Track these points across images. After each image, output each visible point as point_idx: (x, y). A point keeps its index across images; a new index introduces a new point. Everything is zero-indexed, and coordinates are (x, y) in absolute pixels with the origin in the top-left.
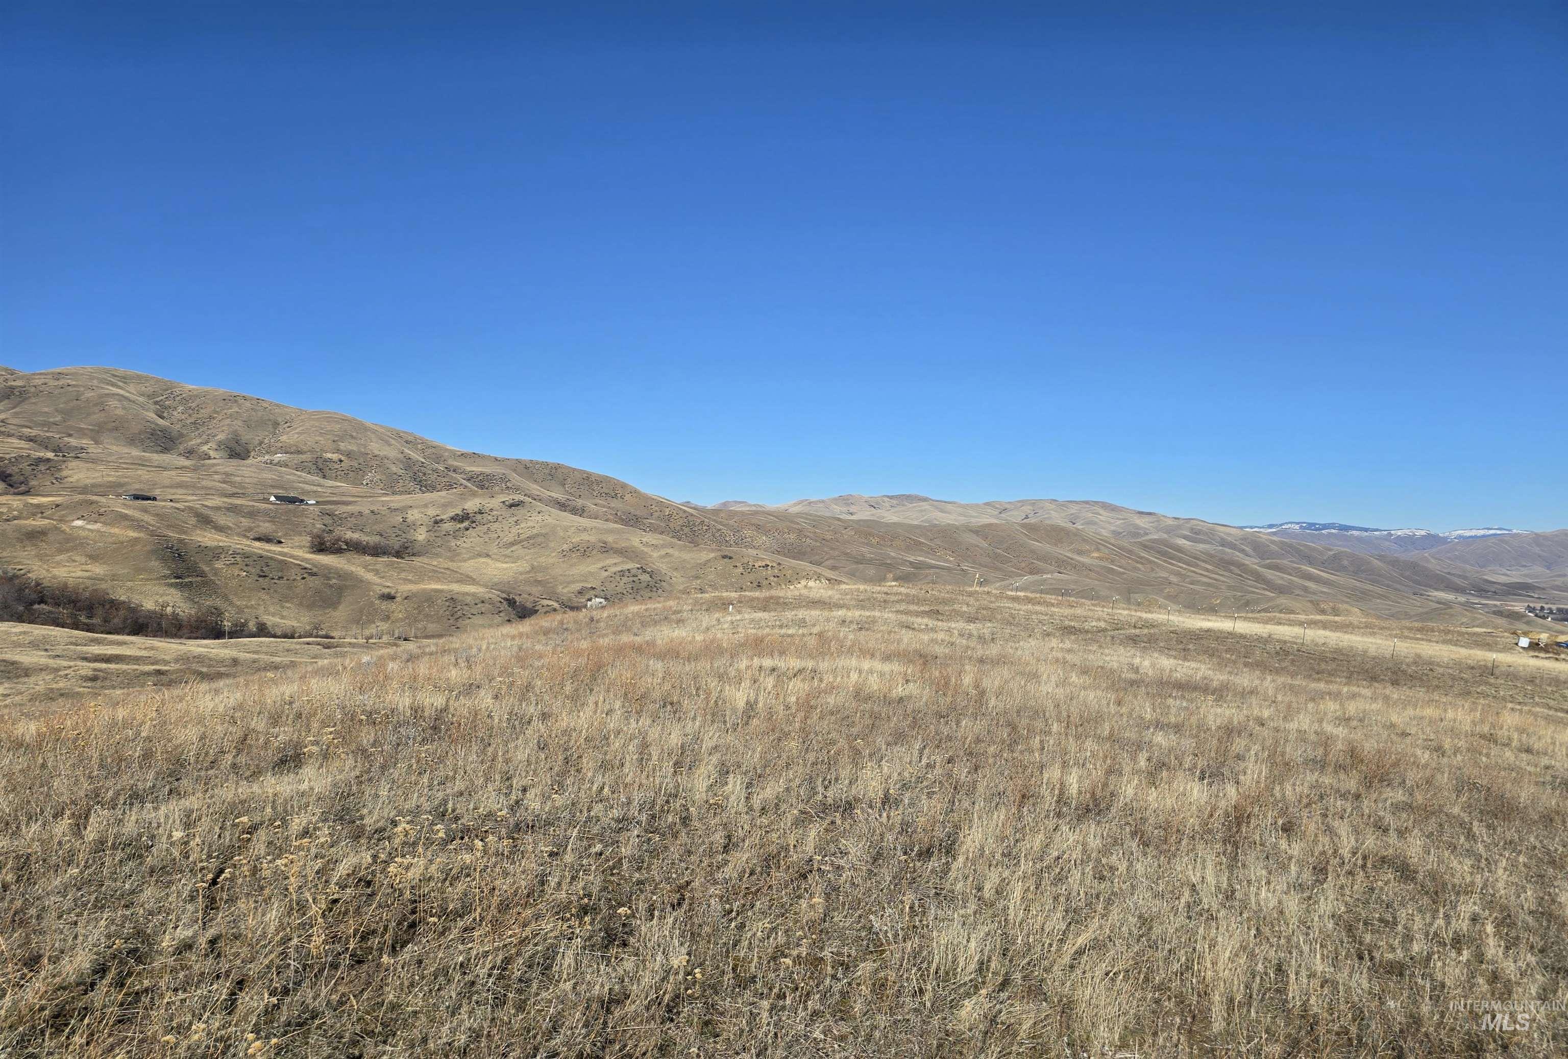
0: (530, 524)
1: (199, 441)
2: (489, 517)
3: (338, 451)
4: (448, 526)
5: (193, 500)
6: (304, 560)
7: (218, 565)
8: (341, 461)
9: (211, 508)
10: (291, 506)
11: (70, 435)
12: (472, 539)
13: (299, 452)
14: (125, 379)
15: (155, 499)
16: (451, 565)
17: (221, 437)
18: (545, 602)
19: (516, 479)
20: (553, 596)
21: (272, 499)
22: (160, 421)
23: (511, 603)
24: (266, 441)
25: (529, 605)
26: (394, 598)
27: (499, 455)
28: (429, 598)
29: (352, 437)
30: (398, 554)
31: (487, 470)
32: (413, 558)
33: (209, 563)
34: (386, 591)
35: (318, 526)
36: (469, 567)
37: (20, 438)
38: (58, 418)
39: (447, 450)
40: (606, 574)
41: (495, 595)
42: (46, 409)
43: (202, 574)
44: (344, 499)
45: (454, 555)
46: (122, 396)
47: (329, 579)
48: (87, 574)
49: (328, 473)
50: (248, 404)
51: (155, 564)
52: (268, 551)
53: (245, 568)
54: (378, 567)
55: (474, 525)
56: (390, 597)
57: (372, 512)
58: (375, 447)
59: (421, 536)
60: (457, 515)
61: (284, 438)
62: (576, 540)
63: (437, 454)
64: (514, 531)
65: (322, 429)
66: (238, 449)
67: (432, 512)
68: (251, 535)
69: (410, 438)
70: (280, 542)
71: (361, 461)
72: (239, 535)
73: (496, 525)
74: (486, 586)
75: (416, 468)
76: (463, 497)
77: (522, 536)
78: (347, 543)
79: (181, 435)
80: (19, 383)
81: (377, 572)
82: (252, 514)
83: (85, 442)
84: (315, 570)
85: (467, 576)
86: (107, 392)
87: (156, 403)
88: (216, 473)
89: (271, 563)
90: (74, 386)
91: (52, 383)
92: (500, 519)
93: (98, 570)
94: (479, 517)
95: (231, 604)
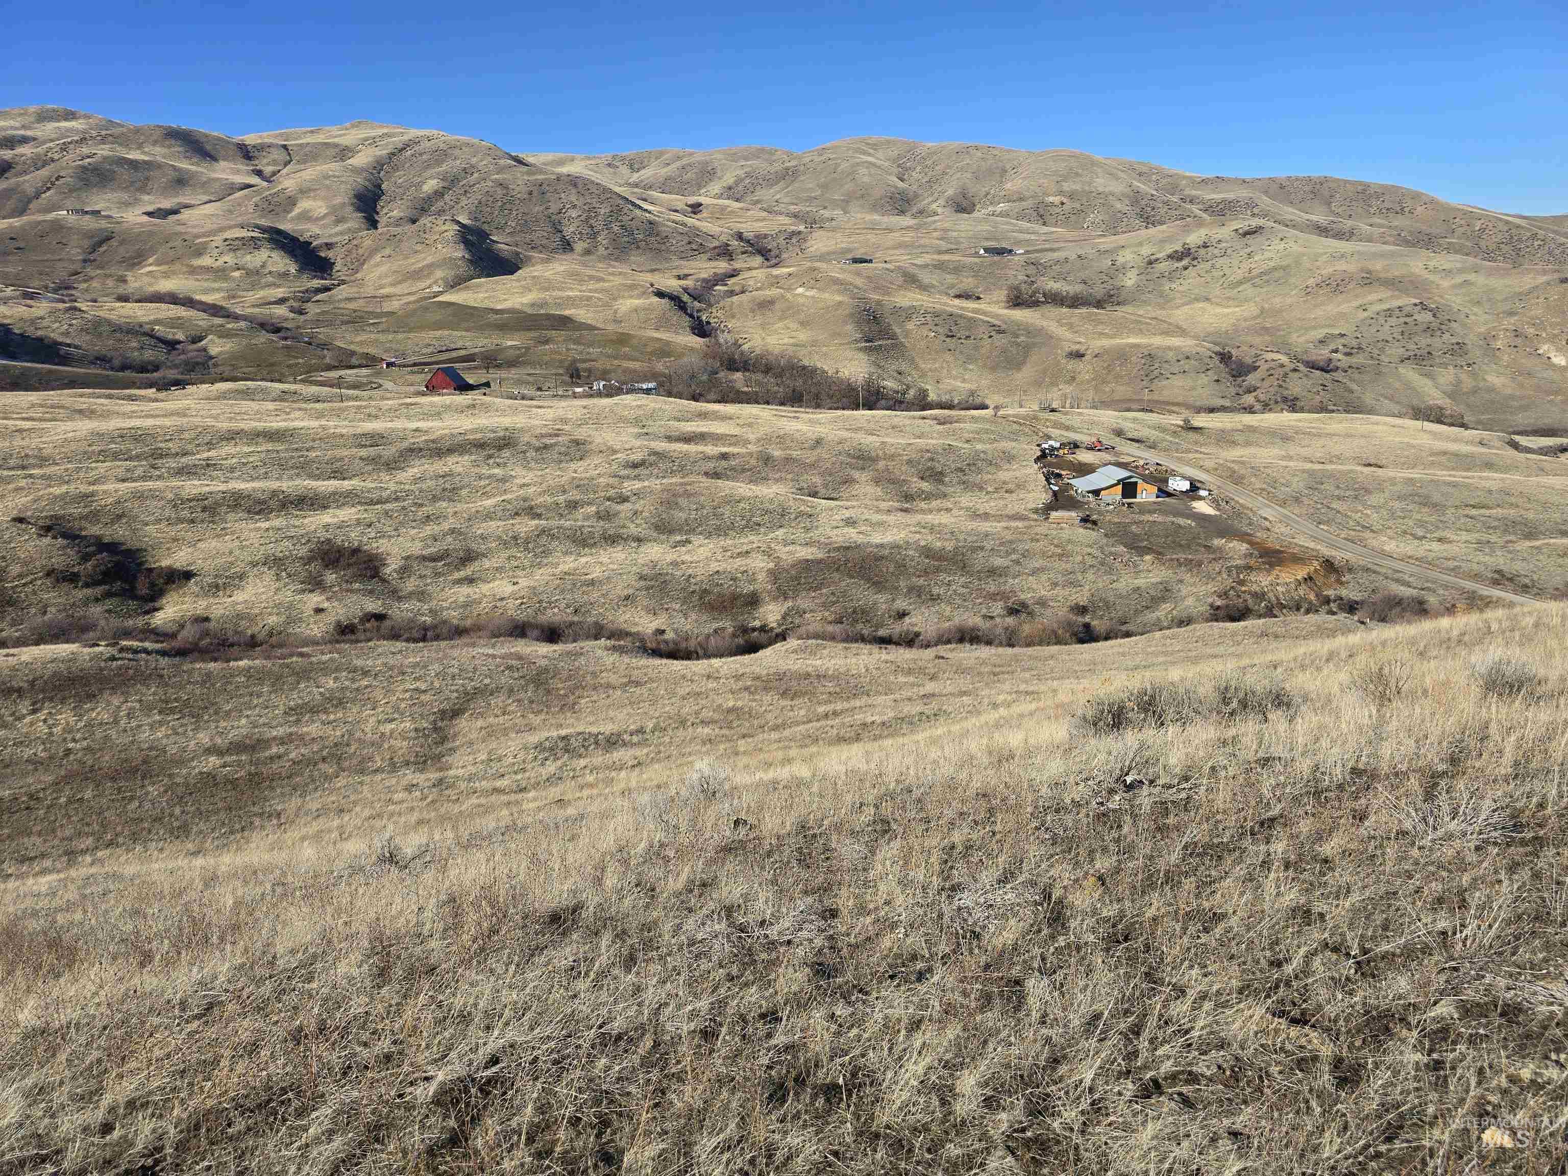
0: (1267, 255)
1: (930, 199)
2: (1216, 251)
3: (1061, 193)
4: (1163, 266)
5: (903, 259)
6: (997, 316)
7: (910, 326)
8: (1063, 204)
9: (920, 266)
10: (997, 258)
11: (825, 208)
12: (1191, 280)
13: (1021, 199)
14: (875, 146)
15: (870, 261)
16: (1161, 314)
17: (950, 192)
18: (1270, 356)
19: (1265, 201)
20: (1283, 347)
21: (982, 252)
22: (900, 184)
23: (1225, 358)
24: (992, 192)
25: (1248, 360)
26: (1083, 356)
27: (1247, 176)
28: (1122, 355)
29: (1077, 174)
30: (1099, 304)
31: (1231, 196)
32: (1117, 308)
33: (901, 324)
34: (1075, 347)
35: (1020, 277)
36: (1180, 315)
37: (787, 215)
38: (819, 192)
39: (1184, 177)
40: (1366, 314)
41: (1206, 349)
42: (811, 186)
43: (893, 337)
44: (1056, 245)
45: (1165, 301)
46: (870, 163)
47: (1017, 336)
48: (792, 341)
49: (1047, 218)
50: (979, 154)
51: (850, 327)
52: (962, 308)
53: (934, 328)
54: (1073, 320)
55: (1195, 263)
56: (1079, 355)
57: (1079, 257)
58: (1101, 183)
59: (1130, 280)
60: (1176, 252)
61: (1009, 185)
62: (1327, 271)
63: (1173, 185)
64: (1245, 266)
65: (1047, 170)
66: (965, 204)
67: (1146, 251)
68: (952, 292)
69: (1144, 169)
70: (979, 298)
71: (1085, 199)
72: (940, 293)
73: (1220, 262)
74: (1196, 337)
75: (1143, 203)
76: (1187, 229)
77: (1254, 272)
78: (1044, 295)
79: (916, 196)
80: (793, 163)
81: (1071, 326)
82: (957, 270)
83: (838, 212)
84: (1004, 327)
85: (1178, 327)
86: (858, 160)
87: (899, 166)
88: (935, 230)
89: (961, 322)
90: (834, 159)
91: (817, 159)
92: (1229, 251)
93: (803, 336)
94: (1202, 251)
95: (917, 368)
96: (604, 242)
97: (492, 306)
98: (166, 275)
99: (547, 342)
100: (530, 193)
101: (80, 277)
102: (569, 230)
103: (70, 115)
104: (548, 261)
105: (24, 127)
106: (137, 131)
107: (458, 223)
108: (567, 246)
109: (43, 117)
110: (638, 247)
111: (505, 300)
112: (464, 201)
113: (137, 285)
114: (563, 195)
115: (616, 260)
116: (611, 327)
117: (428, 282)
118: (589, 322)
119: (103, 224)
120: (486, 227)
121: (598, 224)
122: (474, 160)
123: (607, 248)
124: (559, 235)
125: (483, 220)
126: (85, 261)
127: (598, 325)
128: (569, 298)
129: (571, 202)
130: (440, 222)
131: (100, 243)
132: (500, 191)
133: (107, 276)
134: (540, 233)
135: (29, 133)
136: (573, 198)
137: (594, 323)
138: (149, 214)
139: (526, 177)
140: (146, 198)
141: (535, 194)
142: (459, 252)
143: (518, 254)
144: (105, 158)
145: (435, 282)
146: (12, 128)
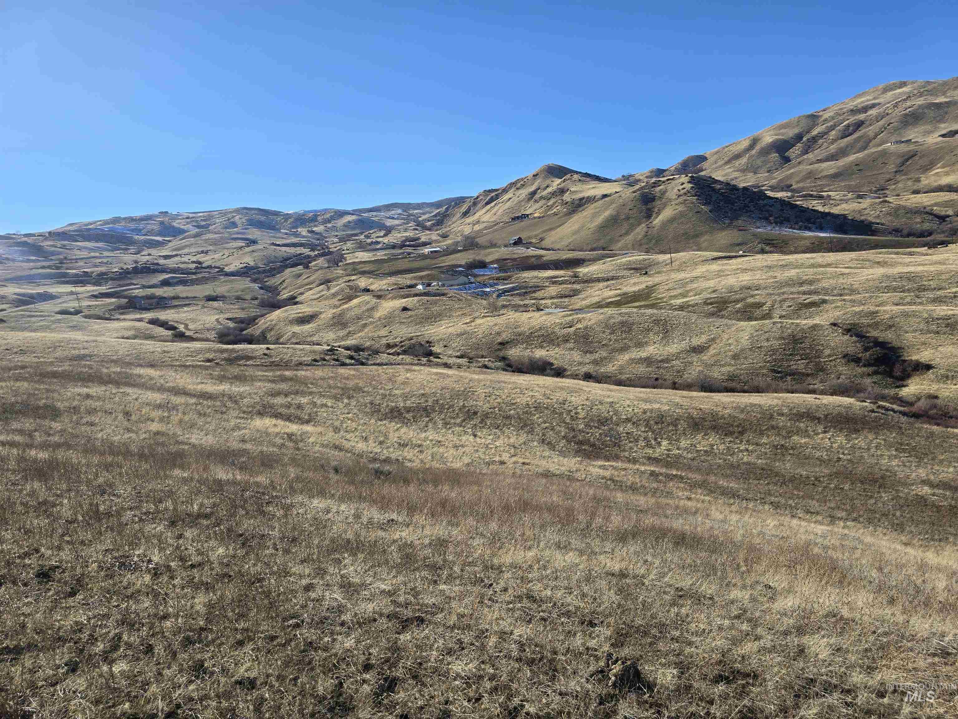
98: (947, 174)
101: (893, 182)
103: (903, 84)
105: (875, 99)
106: (945, 84)
109: (886, 90)
113: (927, 182)
119: (912, 147)
126: (896, 172)
131: (907, 160)
133: (908, 179)
135: (876, 101)
138: (943, 136)
140: (943, 125)
144: (920, 106)
146: (868, 101)
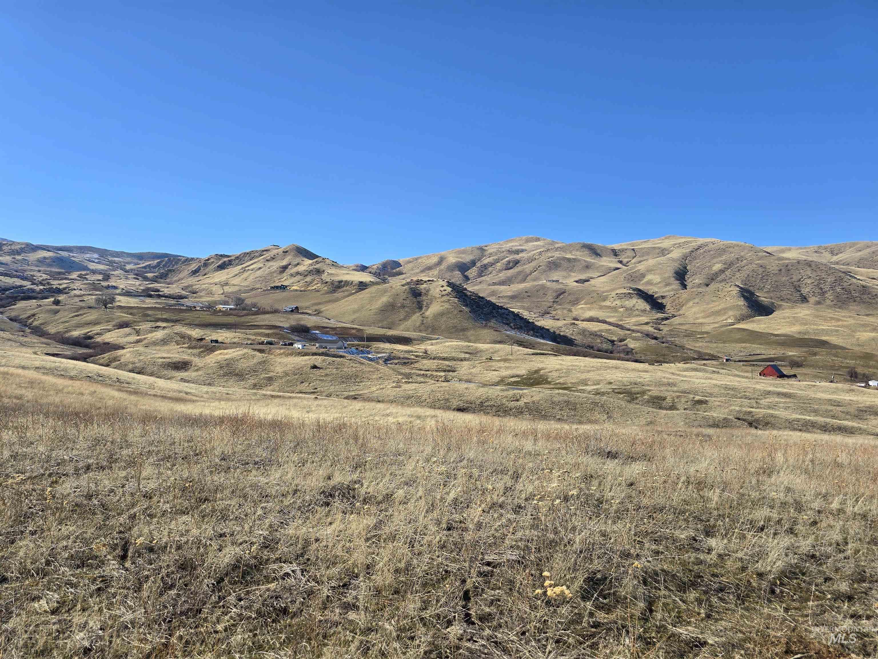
96: (830, 298)
97: (771, 332)
98: (590, 309)
99: (815, 354)
100: (780, 270)
101: (552, 309)
102: (805, 291)
103: (538, 240)
104: (792, 307)
105: (520, 245)
106: (570, 245)
107: (738, 286)
108: (804, 299)
109: (528, 241)
110: (855, 301)
111: (779, 329)
112: (738, 275)
113: (577, 313)
114: (801, 271)
115: (840, 307)
116: (857, 349)
117: (724, 317)
118: (841, 344)
119: (561, 286)
120: (751, 289)
121: (826, 288)
122: (742, 254)
123: (832, 301)
124: (798, 293)
125: (750, 285)
126: (554, 302)
127: (848, 347)
128: (823, 330)
129: (807, 275)
130: (728, 286)
131: (560, 295)
132: (761, 270)
133: (564, 309)
134: (785, 292)
135: (523, 248)
136: (809, 273)
137: (844, 345)
138: (577, 282)
139: (776, 262)
140: (573, 274)
141: (783, 271)
142: (741, 302)
143: (773, 303)
144: (558, 258)
145: (729, 317)
146: (516, 246)
